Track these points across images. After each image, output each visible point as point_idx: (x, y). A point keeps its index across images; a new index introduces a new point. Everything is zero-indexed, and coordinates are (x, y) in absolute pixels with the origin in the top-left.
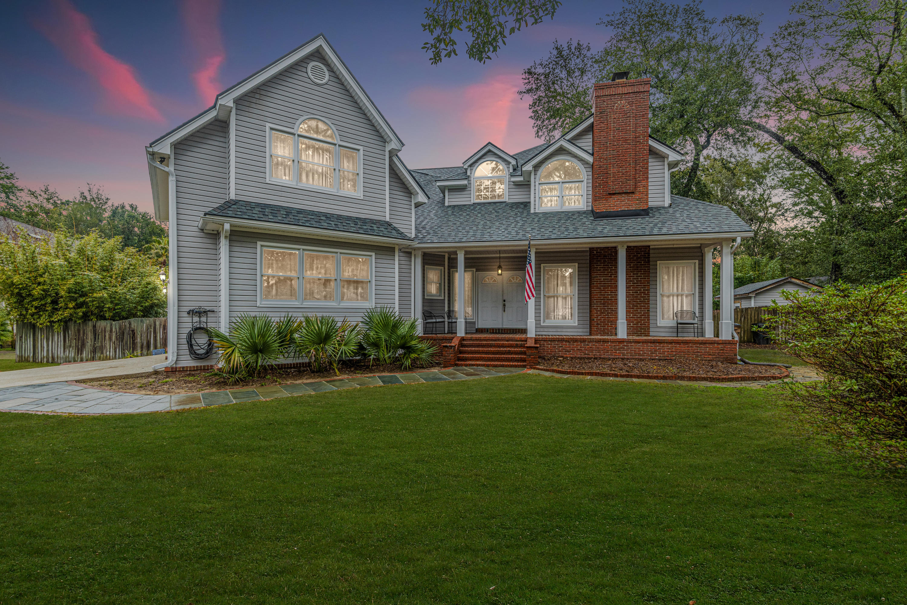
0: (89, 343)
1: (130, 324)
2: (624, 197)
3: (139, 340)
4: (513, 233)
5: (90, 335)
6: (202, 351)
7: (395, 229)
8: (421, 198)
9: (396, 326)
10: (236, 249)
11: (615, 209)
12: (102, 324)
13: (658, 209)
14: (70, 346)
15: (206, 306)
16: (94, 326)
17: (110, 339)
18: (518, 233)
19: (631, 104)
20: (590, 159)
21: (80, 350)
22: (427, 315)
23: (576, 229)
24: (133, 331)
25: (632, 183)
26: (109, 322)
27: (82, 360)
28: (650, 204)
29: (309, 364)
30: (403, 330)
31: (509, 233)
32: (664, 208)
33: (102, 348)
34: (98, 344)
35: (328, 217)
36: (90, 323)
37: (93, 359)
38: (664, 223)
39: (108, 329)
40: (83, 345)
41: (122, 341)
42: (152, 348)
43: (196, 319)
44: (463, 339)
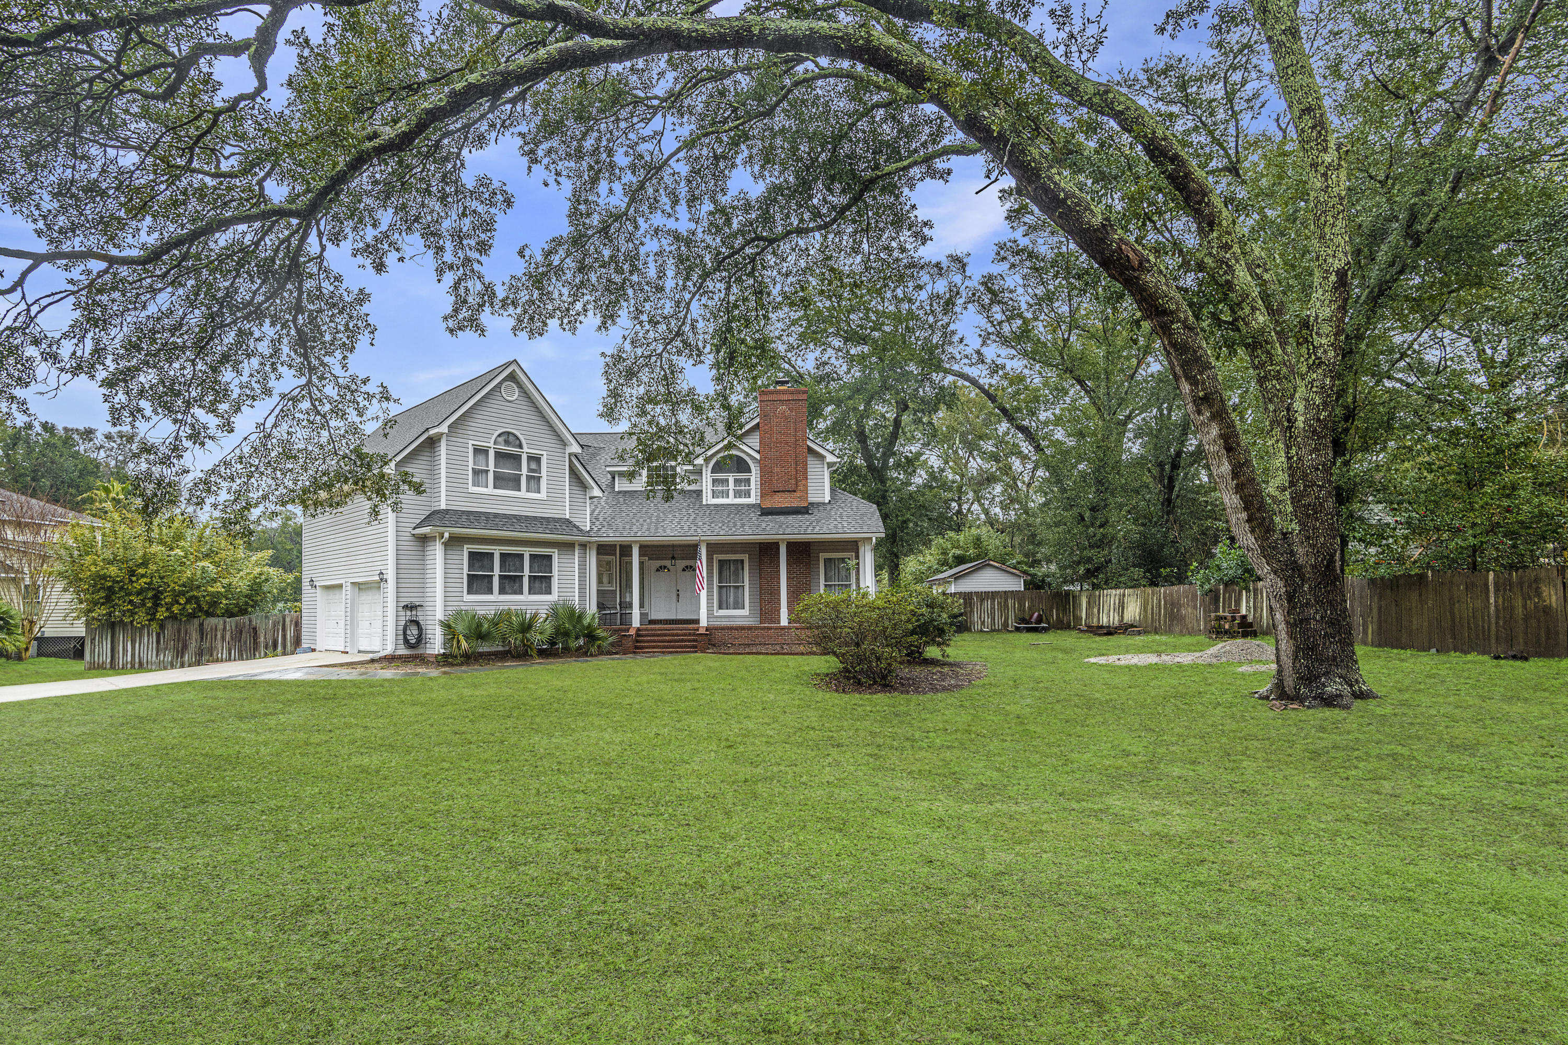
0: (193, 645)
1: (250, 621)
2: (787, 495)
3: (262, 639)
4: (686, 528)
5: (195, 635)
6: (413, 641)
7: (575, 526)
8: (597, 492)
9: (581, 617)
10: (449, 552)
11: (780, 505)
12: (213, 621)
13: (819, 504)
14: (166, 649)
15: (417, 602)
16: (201, 625)
17: (223, 638)
18: (690, 528)
19: (791, 410)
20: (757, 456)
21: (180, 652)
22: (601, 606)
23: (743, 525)
24: (255, 629)
25: (793, 482)
26: (221, 620)
27: (182, 666)
28: (811, 500)
29: (509, 652)
30: (586, 622)
31: (682, 528)
32: (824, 504)
33: (211, 651)
34: (206, 645)
35: (518, 518)
36: (196, 622)
37: (198, 663)
38: (818, 521)
39: (221, 627)
40: (185, 647)
41: (240, 641)
42: (280, 648)
43: (409, 613)
44: (638, 629)
